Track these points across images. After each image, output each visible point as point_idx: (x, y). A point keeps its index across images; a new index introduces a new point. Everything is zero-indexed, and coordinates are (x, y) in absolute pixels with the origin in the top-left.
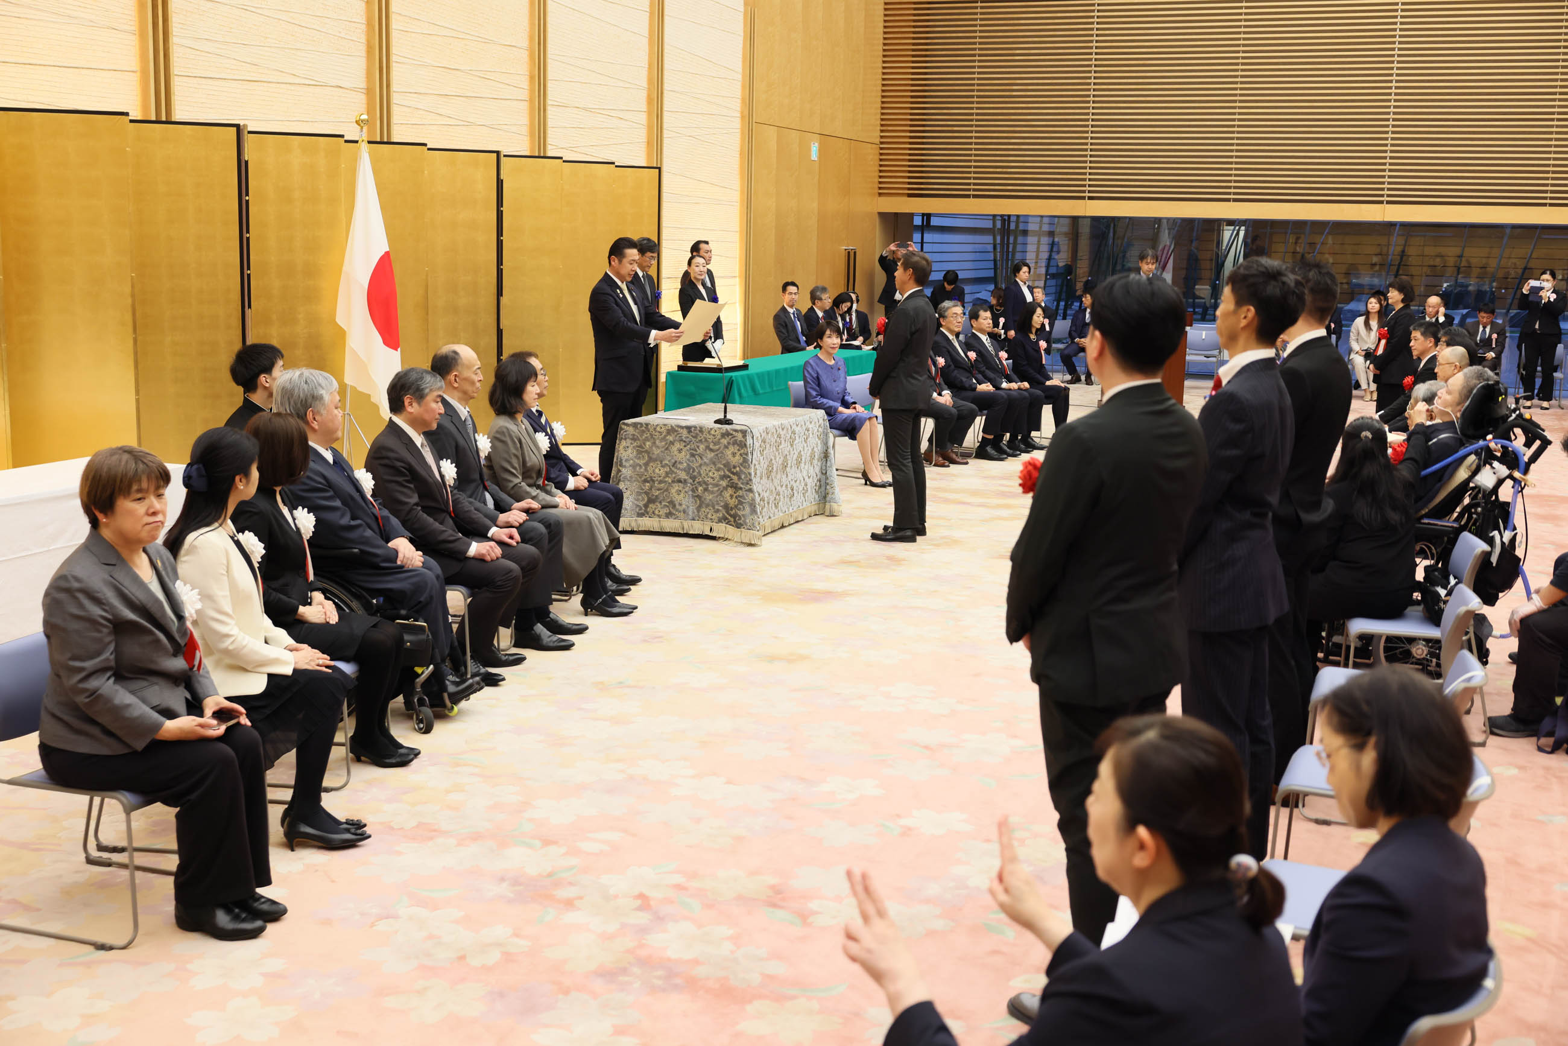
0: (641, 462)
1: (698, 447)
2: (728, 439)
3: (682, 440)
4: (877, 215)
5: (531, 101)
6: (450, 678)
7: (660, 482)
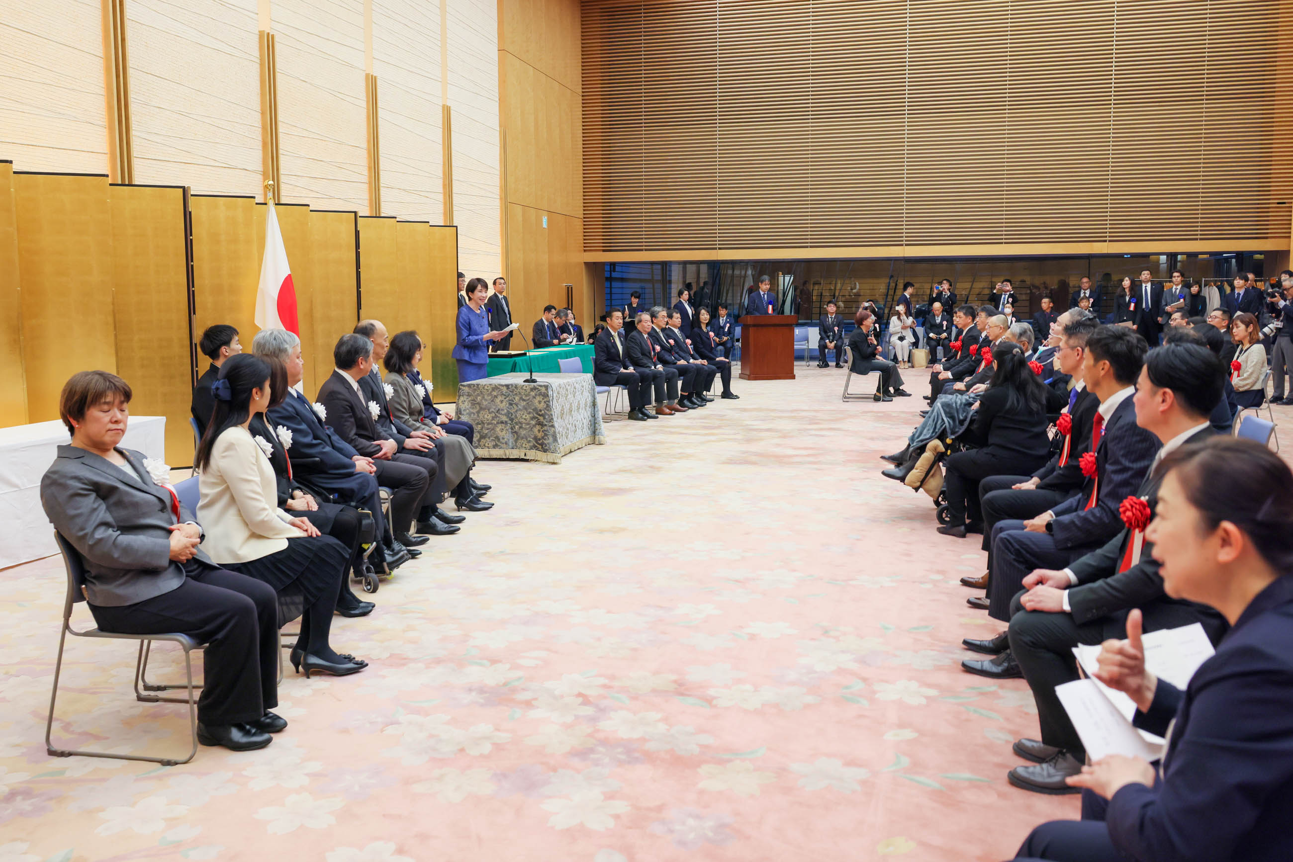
0: (475, 411)
1: (514, 398)
2: (535, 392)
3: (503, 394)
4: (583, 264)
5: (370, 183)
6: (386, 551)
7: (488, 424)
